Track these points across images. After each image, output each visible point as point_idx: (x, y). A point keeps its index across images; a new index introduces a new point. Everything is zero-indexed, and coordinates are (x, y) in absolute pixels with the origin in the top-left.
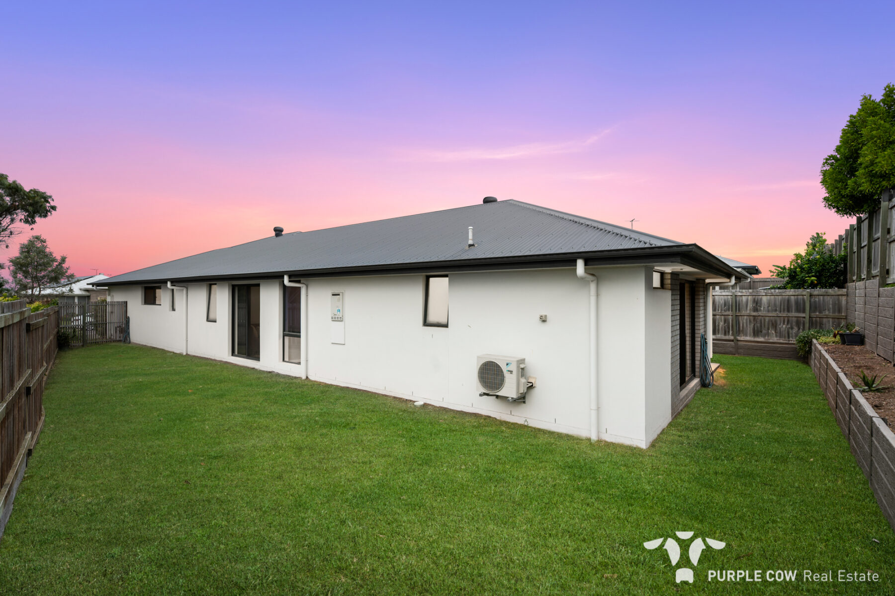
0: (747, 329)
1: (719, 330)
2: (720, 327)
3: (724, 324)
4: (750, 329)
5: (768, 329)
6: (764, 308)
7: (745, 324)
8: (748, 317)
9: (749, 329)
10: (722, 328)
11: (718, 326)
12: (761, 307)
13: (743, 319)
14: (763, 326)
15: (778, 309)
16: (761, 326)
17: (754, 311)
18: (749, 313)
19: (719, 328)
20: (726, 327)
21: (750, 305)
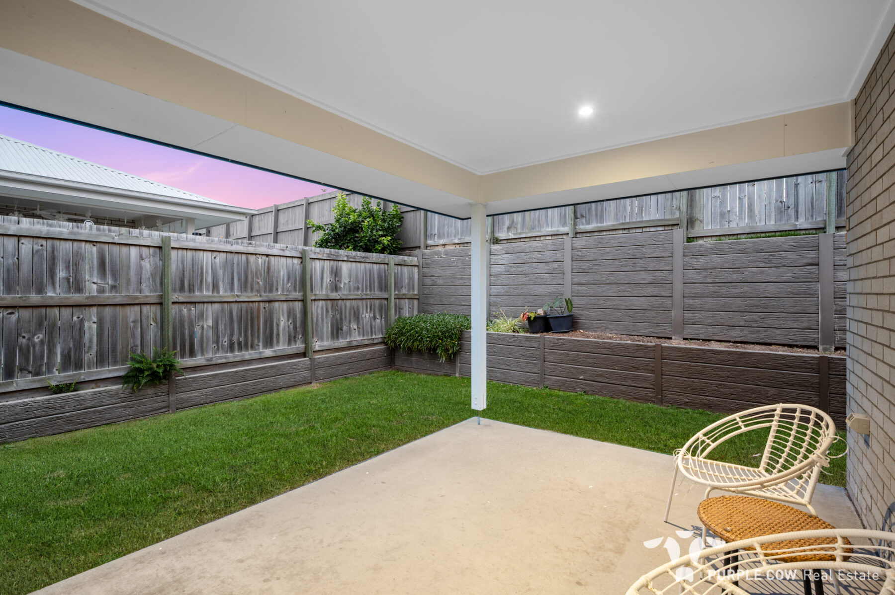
0: (323, 326)
1: (278, 334)
2: (281, 328)
3: (288, 321)
4: (326, 328)
5: (350, 323)
6: (345, 284)
7: (320, 316)
8: (323, 302)
9: (325, 325)
10: (284, 329)
11: (278, 325)
12: (341, 283)
13: (318, 306)
14: (343, 317)
15: (360, 286)
16: (341, 319)
17: (332, 291)
18: (327, 295)
19: (278, 330)
20: (292, 326)
21: (327, 278)
